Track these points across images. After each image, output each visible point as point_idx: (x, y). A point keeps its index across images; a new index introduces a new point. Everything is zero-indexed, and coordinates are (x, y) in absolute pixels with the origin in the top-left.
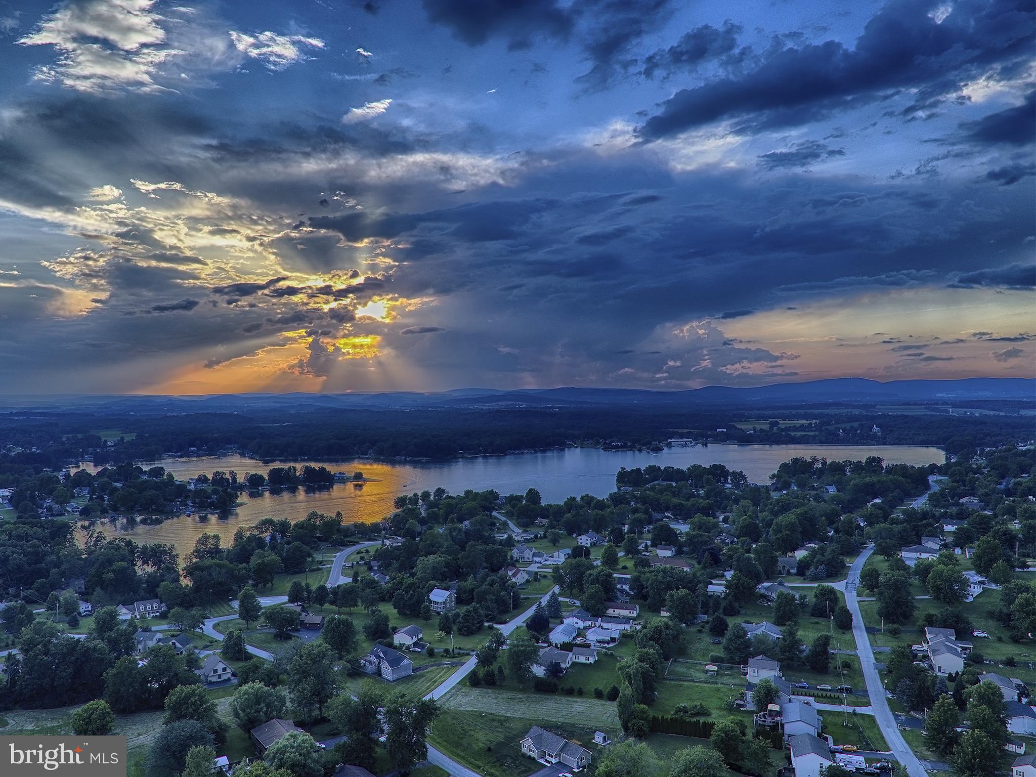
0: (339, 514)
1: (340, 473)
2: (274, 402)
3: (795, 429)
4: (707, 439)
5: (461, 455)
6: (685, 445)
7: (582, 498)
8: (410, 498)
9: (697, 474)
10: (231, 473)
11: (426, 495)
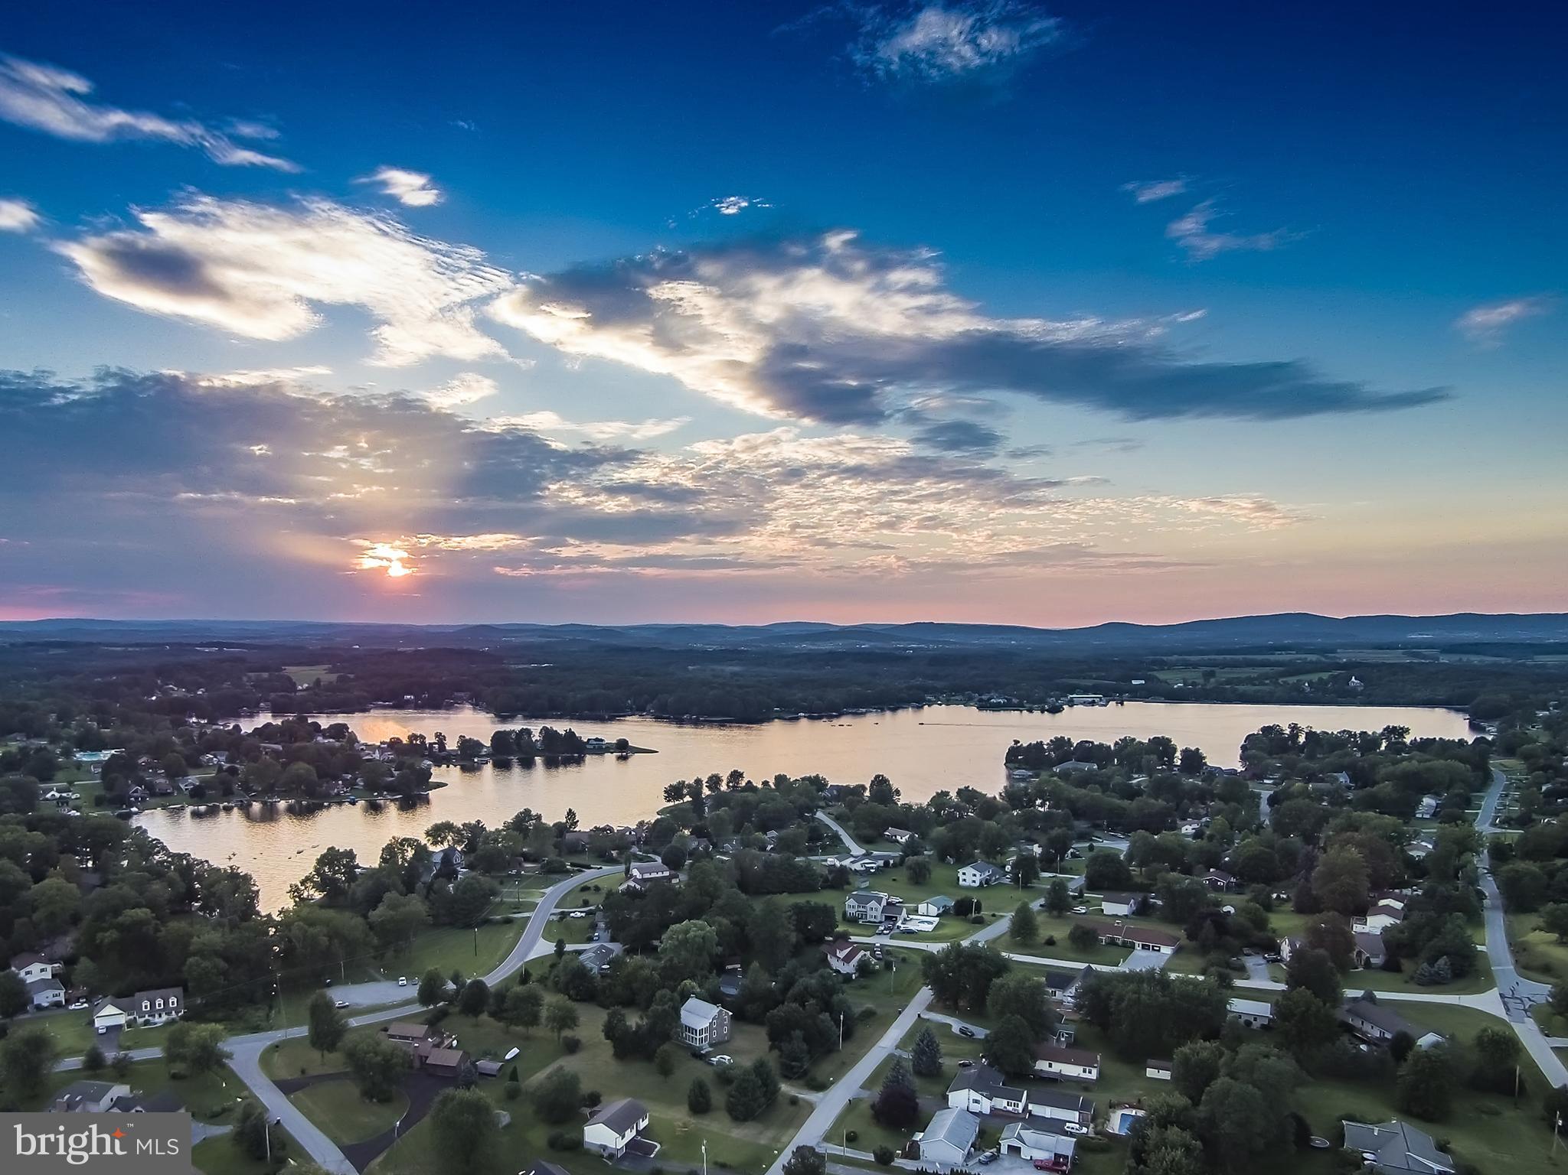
0: (571, 814)
1: (597, 739)
2: (540, 637)
3: (1240, 681)
4: (1121, 695)
5: (777, 715)
6: (1093, 703)
7: (960, 792)
8: (689, 786)
9: (1129, 753)
10: (438, 735)
11: (715, 781)
